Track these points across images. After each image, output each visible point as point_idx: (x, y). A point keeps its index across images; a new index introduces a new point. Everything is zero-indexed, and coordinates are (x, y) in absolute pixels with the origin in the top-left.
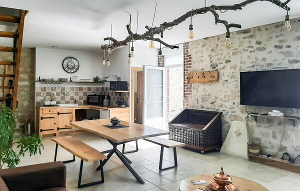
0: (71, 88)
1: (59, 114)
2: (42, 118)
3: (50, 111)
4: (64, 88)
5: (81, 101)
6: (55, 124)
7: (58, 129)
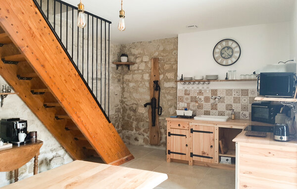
0: (227, 90)
1: (192, 131)
2: (170, 134)
3: (179, 125)
4: (216, 90)
5: (245, 112)
6: (187, 145)
7: (192, 155)
